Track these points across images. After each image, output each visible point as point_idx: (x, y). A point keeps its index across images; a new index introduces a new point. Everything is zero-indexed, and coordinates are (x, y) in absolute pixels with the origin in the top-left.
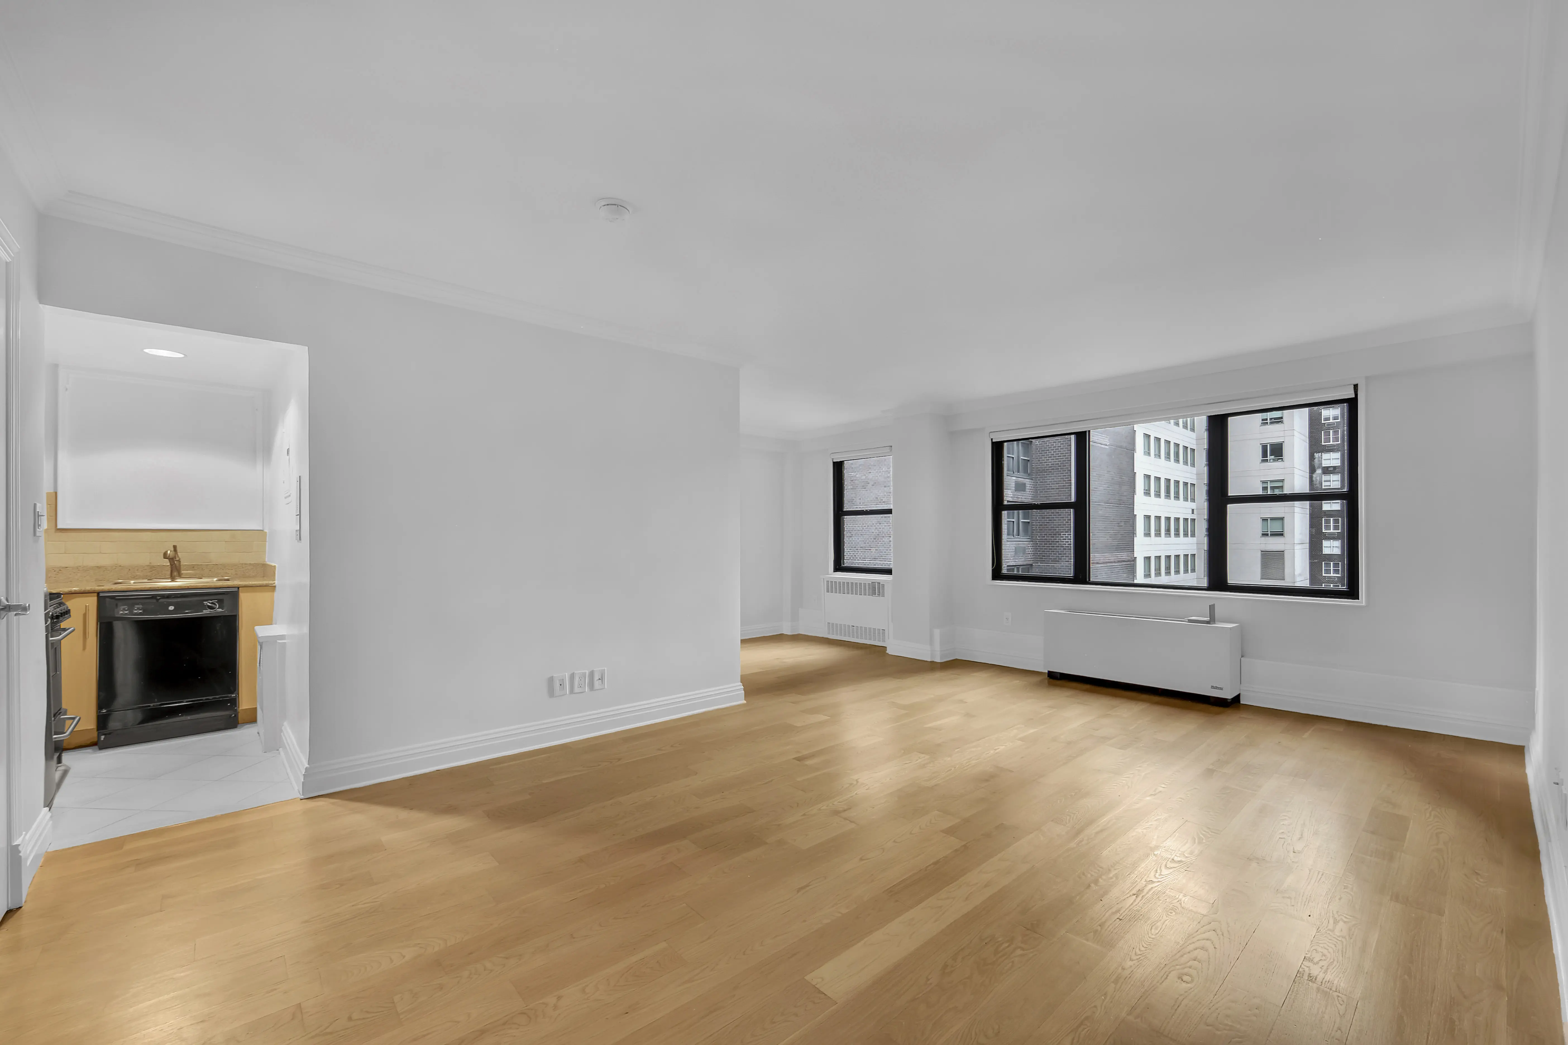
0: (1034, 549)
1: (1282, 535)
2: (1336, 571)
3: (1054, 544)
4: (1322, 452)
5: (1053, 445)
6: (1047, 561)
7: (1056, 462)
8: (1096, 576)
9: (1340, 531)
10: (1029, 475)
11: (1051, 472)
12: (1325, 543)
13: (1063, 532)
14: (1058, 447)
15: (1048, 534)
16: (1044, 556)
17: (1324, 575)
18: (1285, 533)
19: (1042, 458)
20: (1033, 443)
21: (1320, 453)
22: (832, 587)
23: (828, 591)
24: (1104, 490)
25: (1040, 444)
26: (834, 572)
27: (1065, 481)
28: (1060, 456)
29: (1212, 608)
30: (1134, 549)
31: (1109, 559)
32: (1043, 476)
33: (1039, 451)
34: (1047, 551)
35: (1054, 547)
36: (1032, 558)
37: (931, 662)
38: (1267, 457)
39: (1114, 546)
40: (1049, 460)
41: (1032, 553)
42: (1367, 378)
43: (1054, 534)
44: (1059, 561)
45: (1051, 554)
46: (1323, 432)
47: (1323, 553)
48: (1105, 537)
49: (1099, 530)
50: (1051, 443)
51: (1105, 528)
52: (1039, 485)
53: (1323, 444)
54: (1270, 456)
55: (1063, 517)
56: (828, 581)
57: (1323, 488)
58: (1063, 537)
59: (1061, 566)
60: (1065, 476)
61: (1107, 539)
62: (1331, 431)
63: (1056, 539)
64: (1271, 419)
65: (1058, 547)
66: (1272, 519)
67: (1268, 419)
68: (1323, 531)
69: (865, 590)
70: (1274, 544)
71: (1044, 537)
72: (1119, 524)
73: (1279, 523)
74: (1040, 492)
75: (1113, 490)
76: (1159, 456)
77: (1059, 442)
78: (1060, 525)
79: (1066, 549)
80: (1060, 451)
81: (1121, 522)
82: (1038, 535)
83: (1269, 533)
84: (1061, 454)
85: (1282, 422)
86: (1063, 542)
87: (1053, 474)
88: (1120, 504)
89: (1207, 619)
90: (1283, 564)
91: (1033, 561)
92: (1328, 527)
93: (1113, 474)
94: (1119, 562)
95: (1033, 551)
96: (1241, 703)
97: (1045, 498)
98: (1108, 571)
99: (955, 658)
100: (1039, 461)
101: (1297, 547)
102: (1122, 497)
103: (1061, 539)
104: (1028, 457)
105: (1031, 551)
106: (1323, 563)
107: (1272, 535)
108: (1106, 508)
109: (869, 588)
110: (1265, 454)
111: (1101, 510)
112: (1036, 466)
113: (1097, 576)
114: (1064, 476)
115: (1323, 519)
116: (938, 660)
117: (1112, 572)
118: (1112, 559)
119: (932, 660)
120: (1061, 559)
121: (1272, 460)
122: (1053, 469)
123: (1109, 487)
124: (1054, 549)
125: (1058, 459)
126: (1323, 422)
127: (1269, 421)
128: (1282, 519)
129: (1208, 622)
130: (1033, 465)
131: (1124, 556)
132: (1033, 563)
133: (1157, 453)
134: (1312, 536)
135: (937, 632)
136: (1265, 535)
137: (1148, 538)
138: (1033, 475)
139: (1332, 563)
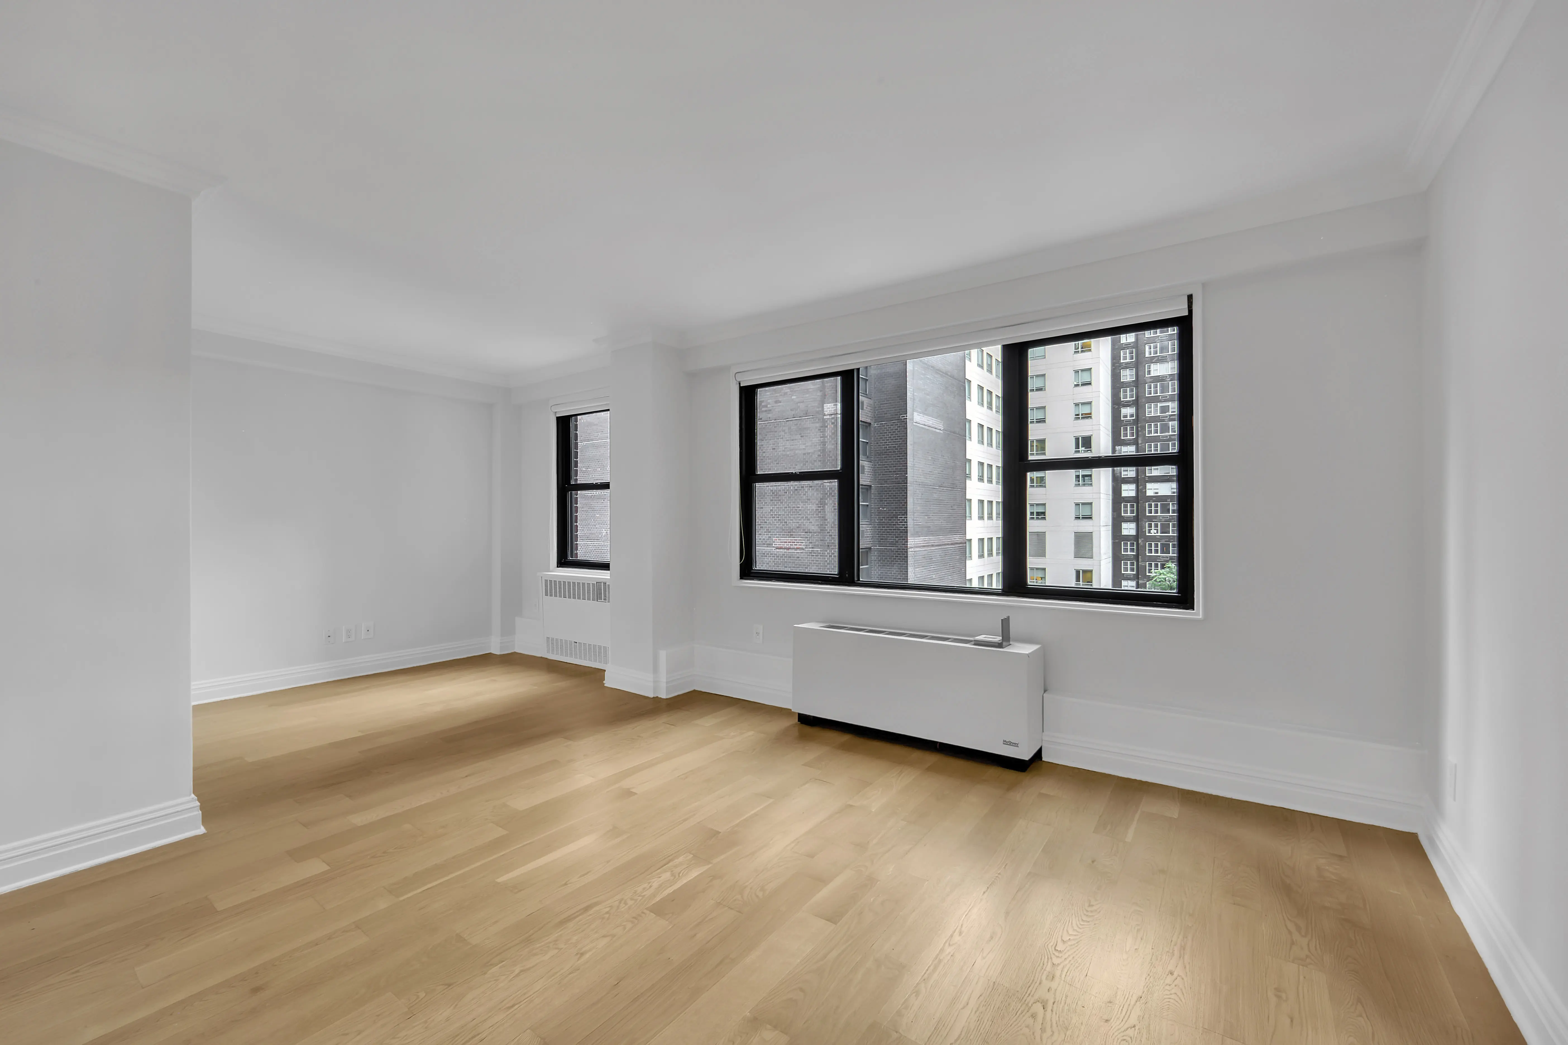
0: (873, 532)
1: (1091, 518)
2: (1132, 550)
3: (891, 527)
4: (1121, 445)
5: (891, 428)
6: (885, 544)
7: (893, 444)
8: (930, 559)
9: (1135, 515)
10: (868, 457)
11: (888, 455)
12: (1124, 525)
13: (900, 515)
14: (895, 430)
15: (886, 517)
16: (882, 539)
17: (1123, 553)
18: (1093, 516)
19: (880, 440)
20: (872, 426)
21: (1120, 447)
22: (554, 588)
23: (546, 595)
24: (939, 473)
25: (878, 427)
26: (557, 567)
27: (902, 464)
28: (897, 439)
29: (1005, 623)
30: (966, 532)
31: (943, 542)
32: (881, 459)
33: (877, 434)
34: (885, 535)
35: (891, 530)
36: (870, 541)
37: (653, 698)
38: (1079, 449)
39: (947, 529)
40: (887, 442)
41: (870, 537)
42: (1204, 285)
43: (891, 518)
44: (896, 544)
45: (889, 537)
46: (1122, 428)
47: (1123, 534)
48: (939, 520)
49: (934, 513)
50: (888, 425)
51: (939, 511)
52: (877, 467)
53: (1122, 438)
54: (1082, 447)
55: (899, 500)
56: (546, 581)
57: (1122, 477)
58: (900, 520)
59: (898, 549)
60: (902, 459)
61: (942, 522)
62: (1128, 427)
63: (893, 522)
64: (1082, 414)
65: (895, 530)
66: (1083, 504)
67: (1080, 415)
68: (1122, 515)
69: (589, 593)
70: (1085, 526)
71: (882, 520)
72: (952, 507)
73: (1088, 507)
74: (878, 475)
75: (948, 474)
76: (991, 445)
77: (896, 425)
78: (897, 508)
79: (902, 532)
80: (897, 434)
81: (954, 505)
82: (876, 518)
83: (1081, 516)
84: (898, 437)
85: (1091, 417)
86: (900, 525)
87: (891, 457)
88: (954, 488)
89: (998, 639)
90: (1092, 543)
91: (871, 544)
92: (1126, 512)
93: (947, 458)
94: (952, 544)
95: (871, 534)
96: (1043, 759)
97: (883, 481)
98: (942, 553)
99: (692, 689)
100: (877, 443)
101: (1103, 529)
102: (955, 481)
103: (898, 522)
104: (867, 440)
105: (869, 534)
106: (1122, 542)
107: (1083, 518)
108: (940, 491)
109: (594, 590)
110: (1077, 446)
111: (936, 493)
112: (875, 448)
113: (932, 559)
114: (900, 459)
115: (1122, 504)
116: (663, 696)
117: (946, 555)
118: (946, 541)
119: (655, 696)
120: (898, 542)
121: (1083, 451)
122: (891, 452)
123: (942, 471)
124: (892, 532)
125: (895, 442)
126: (1122, 419)
127: (1080, 416)
128: (1091, 504)
129: (1000, 645)
130: (871, 448)
131: (957, 538)
132: (872, 546)
133: (989, 442)
134: (1114, 519)
135: (663, 655)
136: (1077, 518)
137: (981, 521)
138: (871, 458)
139: (1129, 543)
